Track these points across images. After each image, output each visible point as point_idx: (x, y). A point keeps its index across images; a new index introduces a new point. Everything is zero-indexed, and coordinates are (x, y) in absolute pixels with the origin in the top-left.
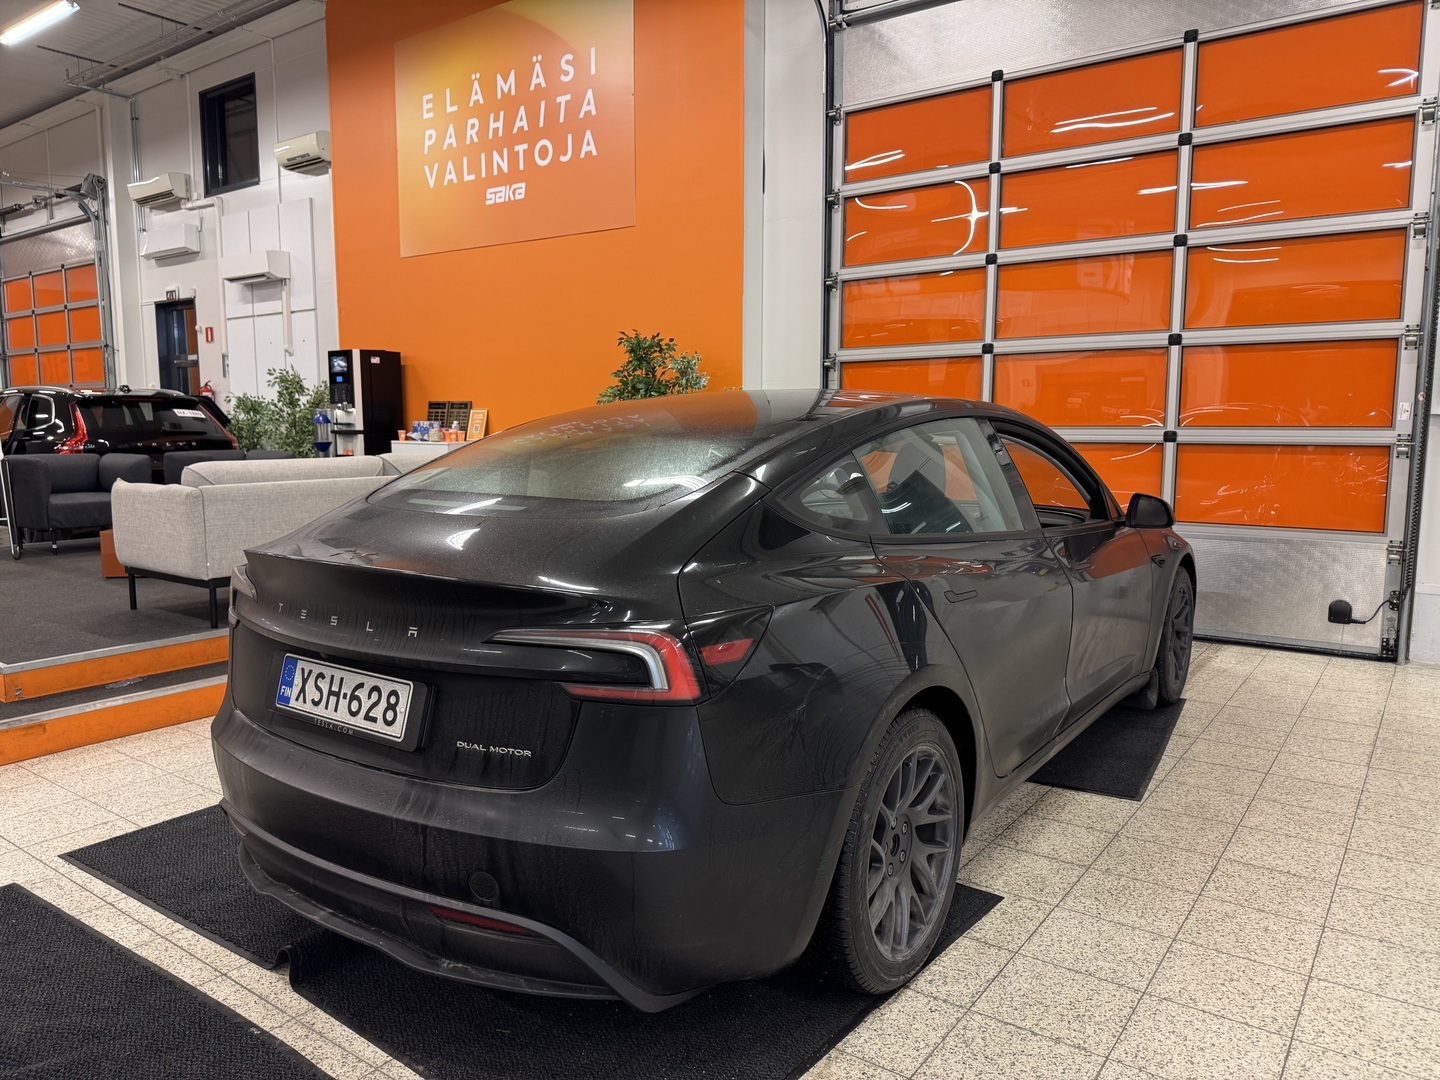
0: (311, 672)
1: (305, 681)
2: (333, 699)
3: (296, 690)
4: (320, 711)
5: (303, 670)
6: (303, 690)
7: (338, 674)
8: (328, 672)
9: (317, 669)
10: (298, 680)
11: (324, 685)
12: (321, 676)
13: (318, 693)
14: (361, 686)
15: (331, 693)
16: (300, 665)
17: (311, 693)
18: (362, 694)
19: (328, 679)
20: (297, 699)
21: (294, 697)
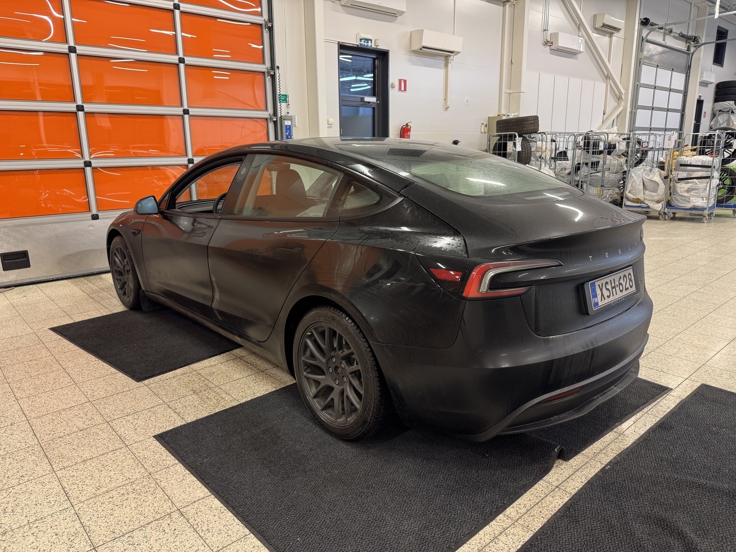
0: (602, 284)
1: (601, 290)
2: (614, 290)
3: (599, 296)
4: (612, 298)
5: (599, 285)
6: (602, 295)
7: (612, 278)
8: (608, 280)
9: (604, 281)
10: (598, 292)
11: (609, 287)
12: (607, 283)
13: (608, 292)
14: (620, 278)
15: (613, 288)
16: (597, 284)
17: (606, 293)
18: (621, 281)
19: (609, 283)
20: (601, 301)
21: (599, 300)
